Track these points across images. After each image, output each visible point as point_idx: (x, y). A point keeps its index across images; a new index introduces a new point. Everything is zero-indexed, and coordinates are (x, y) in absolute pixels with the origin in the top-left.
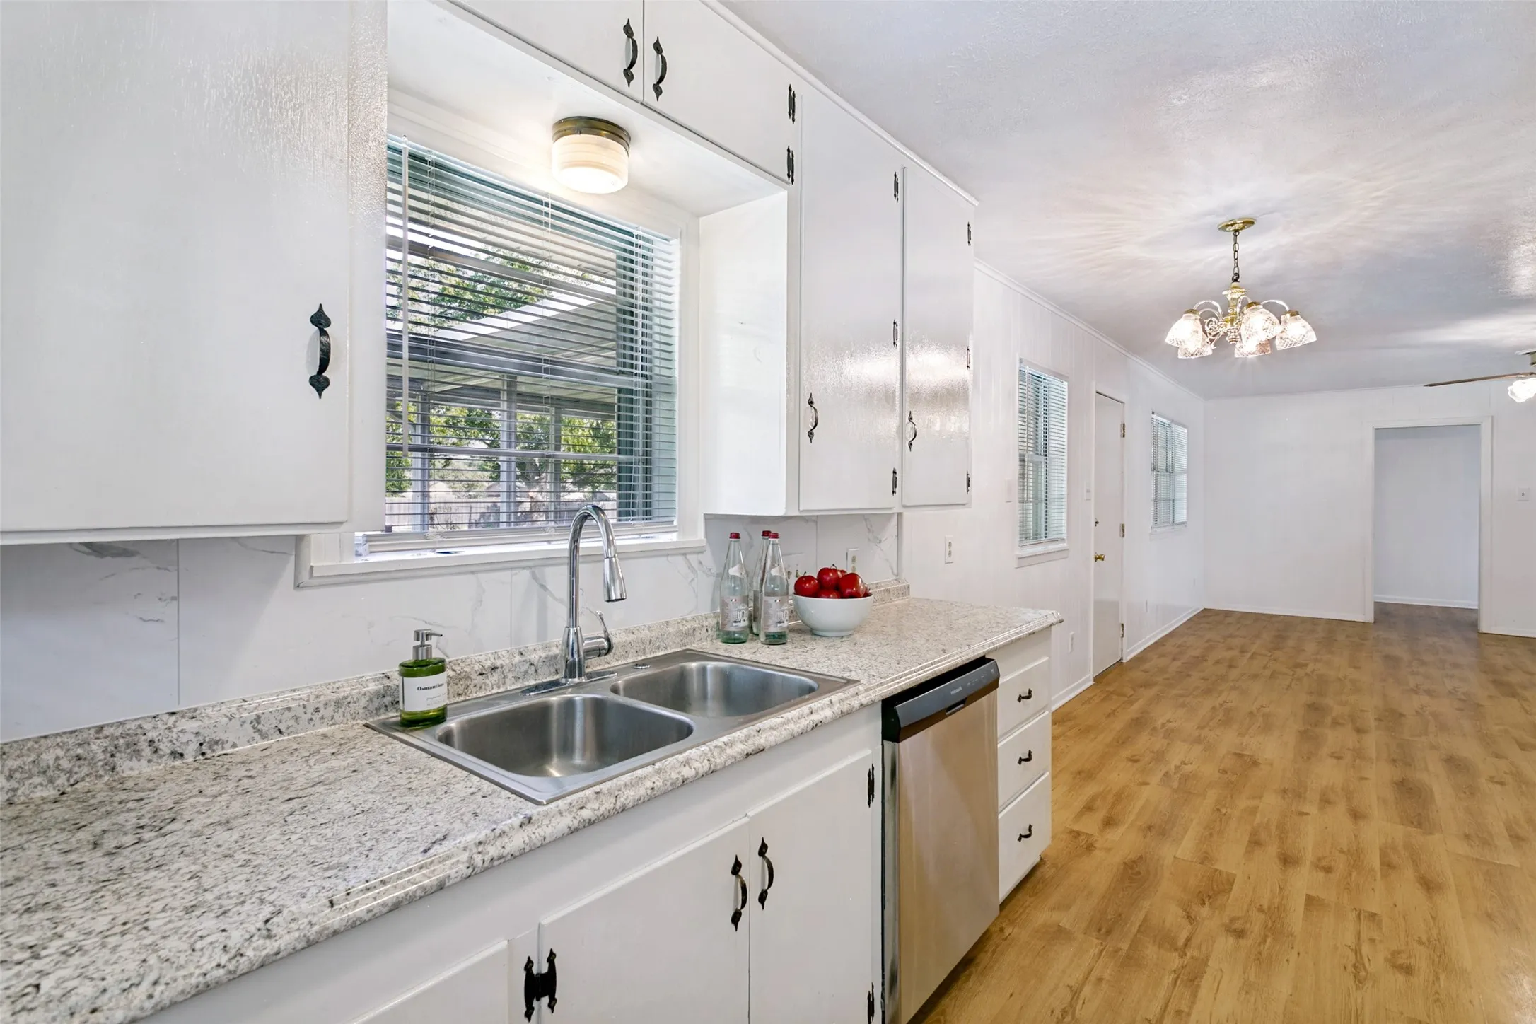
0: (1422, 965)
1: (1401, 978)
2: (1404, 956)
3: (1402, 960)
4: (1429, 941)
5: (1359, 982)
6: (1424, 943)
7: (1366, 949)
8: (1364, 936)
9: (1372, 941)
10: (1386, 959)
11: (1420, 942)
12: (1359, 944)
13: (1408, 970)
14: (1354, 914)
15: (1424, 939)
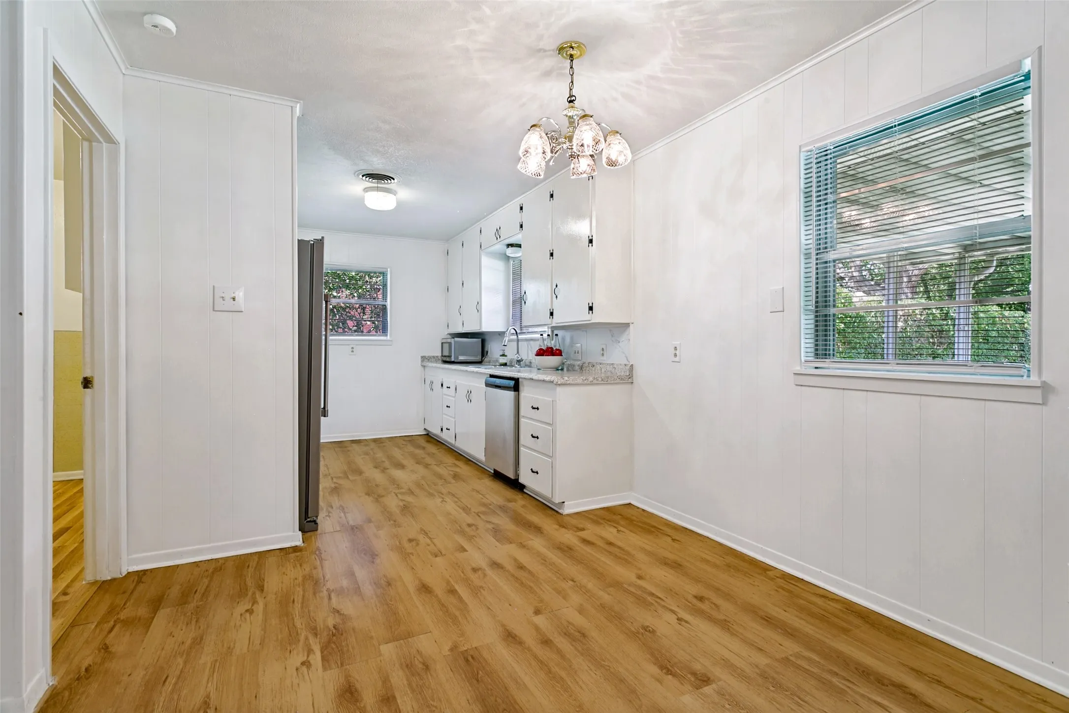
0: (407, 545)
1: (411, 537)
2: (415, 545)
3: (414, 543)
4: (409, 556)
5: (422, 530)
6: (411, 554)
7: (428, 541)
8: (432, 545)
9: (429, 545)
10: (419, 541)
11: (412, 554)
12: (432, 541)
13: (410, 540)
14: (443, 553)
15: (411, 556)
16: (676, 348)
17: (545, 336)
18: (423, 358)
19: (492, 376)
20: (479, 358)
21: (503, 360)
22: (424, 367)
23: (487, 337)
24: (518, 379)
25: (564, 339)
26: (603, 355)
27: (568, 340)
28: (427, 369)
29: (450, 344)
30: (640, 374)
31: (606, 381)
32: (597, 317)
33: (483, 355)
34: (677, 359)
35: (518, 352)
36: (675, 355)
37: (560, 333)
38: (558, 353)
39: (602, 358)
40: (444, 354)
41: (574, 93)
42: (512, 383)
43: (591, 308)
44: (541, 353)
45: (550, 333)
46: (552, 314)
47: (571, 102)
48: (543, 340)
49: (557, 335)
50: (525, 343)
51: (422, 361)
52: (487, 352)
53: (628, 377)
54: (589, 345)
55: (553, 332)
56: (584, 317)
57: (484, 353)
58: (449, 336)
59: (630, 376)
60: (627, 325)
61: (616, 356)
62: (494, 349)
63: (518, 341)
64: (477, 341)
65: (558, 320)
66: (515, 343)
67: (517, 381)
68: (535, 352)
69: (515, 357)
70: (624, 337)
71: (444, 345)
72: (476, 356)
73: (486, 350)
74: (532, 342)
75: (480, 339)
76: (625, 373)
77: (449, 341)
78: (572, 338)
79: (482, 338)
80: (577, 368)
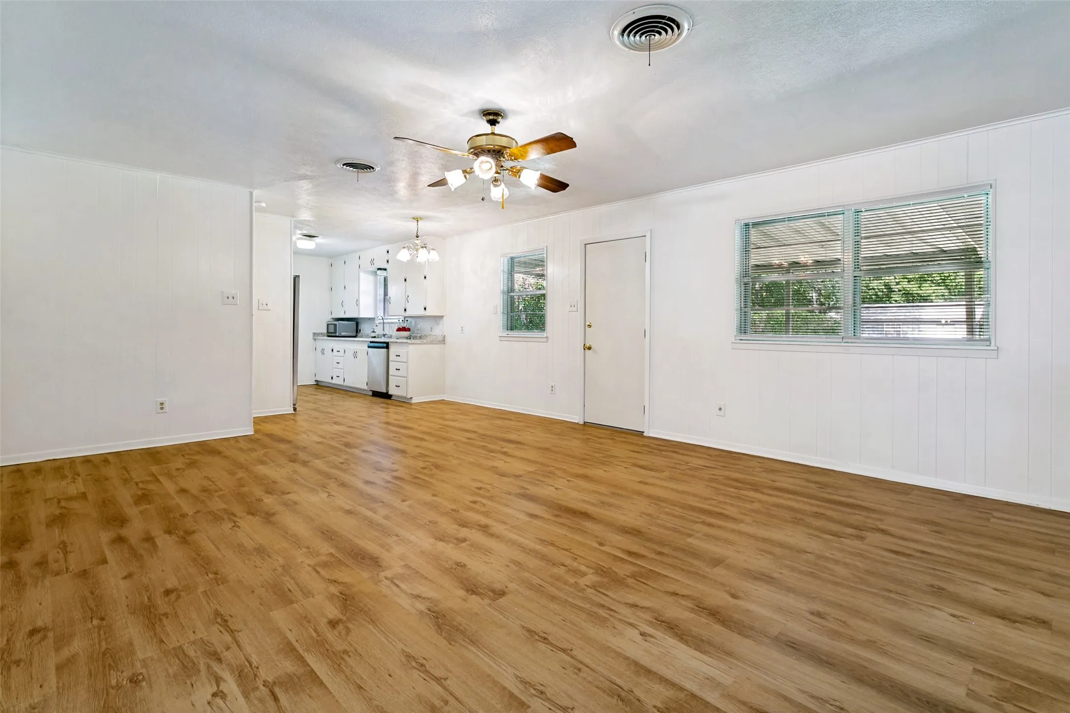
16: (462, 327)
17: (401, 320)
18: (314, 334)
19: (371, 342)
20: (354, 334)
21: (373, 335)
22: (315, 339)
23: (359, 321)
24: (388, 342)
25: (411, 322)
26: (431, 331)
27: (413, 324)
28: (316, 341)
29: (335, 325)
30: (448, 339)
31: (432, 343)
32: (429, 313)
33: (357, 332)
34: (463, 332)
35: (384, 330)
36: (462, 330)
37: (409, 320)
38: (409, 330)
39: (431, 332)
40: (329, 331)
41: (418, 234)
42: (385, 345)
43: (425, 309)
44: (399, 330)
45: (403, 319)
46: (405, 310)
47: (417, 237)
48: (400, 323)
49: (407, 320)
50: (388, 325)
51: (314, 336)
52: (360, 330)
53: (443, 341)
54: (424, 326)
55: (405, 318)
56: (422, 312)
57: (358, 331)
58: (332, 320)
59: (444, 341)
60: (442, 317)
61: (438, 331)
62: (365, 328)
63: (384, 323)
64: (353, 323)
65: (408, 314)
66: (382, 325)
67: (387, 344)
68: (396, 330)
69: (382, 333)
70: (441, 322)
71: (330, 326)
72: (353, 333)
73: (359, 328)
74: (392, 325)
75: (355, 322)
76: (441, 339)
77: (335, 323)
78: (415, 322)
79: (356, 322)
80: (418, 337)
